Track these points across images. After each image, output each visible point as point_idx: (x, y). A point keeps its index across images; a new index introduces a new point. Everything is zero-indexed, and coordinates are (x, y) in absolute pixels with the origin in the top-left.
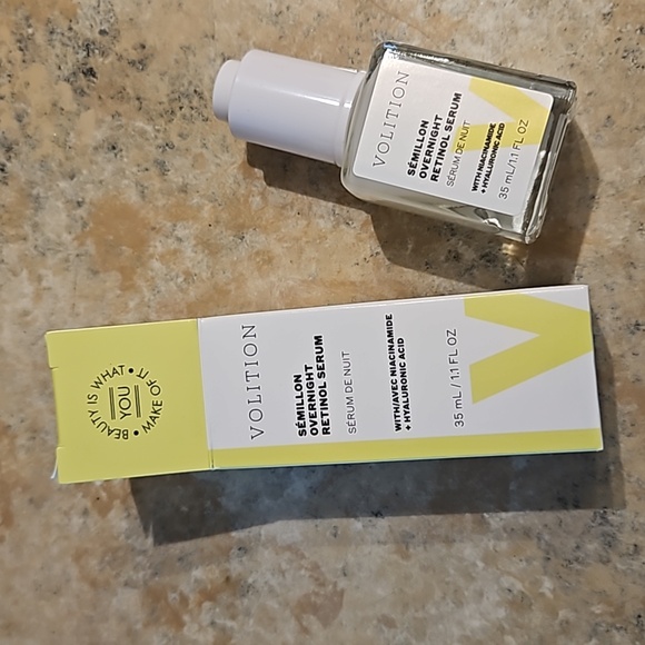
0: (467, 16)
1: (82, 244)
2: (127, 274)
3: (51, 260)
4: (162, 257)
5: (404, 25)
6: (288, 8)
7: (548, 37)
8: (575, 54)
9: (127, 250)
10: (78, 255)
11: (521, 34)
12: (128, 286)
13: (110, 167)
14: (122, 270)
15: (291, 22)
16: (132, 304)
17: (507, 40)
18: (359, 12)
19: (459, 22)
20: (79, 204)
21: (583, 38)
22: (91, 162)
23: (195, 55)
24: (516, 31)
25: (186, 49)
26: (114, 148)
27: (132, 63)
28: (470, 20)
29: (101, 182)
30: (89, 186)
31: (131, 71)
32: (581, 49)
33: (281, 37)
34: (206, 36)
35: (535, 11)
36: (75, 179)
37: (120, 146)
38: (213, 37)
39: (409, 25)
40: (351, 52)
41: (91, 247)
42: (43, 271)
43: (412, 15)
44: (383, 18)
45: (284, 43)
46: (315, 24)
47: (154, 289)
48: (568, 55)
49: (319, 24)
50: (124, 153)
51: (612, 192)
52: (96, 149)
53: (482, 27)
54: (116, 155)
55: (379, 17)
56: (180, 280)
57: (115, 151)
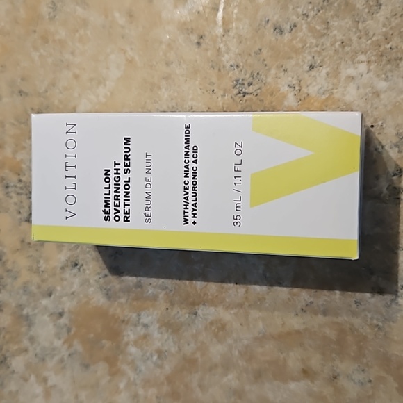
0: (332, 93)
1: (70, 346)
2: (111, 361)
3: (51, 363)
4: (136, 343)
9: (107, 344)
10: (70, 355)
11: (382, 96)
12: (115, 373)
13: (77, 281)
14: (107, 360)
16: (122, 385)
17: (372, 104)
19: (327, 99)
20: (61, 315)
22: (62, 279)
24: (377, 94)
26: (76, 265)
29: (73, 293)
30: (65, 299)
35: (389, 74)
36: (53, 296)
37: (80, 262)
41: (78, 346)
42: (46, 374)
47: (136, 369)
50: (85, 267)
52: (62, 268)
53: (348, 98)
54: (79, 269)
56: (155, 358)
57: (78, 267)
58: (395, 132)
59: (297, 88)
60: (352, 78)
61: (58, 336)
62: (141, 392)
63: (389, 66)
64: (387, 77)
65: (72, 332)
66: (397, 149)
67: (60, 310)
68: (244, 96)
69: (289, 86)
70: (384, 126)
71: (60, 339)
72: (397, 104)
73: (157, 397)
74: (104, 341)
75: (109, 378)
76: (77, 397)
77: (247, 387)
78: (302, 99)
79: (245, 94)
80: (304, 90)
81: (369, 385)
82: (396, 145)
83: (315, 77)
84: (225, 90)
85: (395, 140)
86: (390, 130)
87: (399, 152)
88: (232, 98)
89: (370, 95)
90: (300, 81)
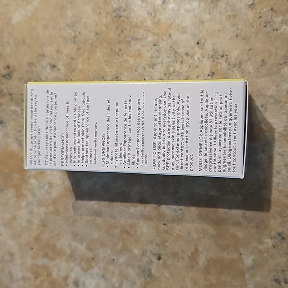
0: (175, 20)
4: (35, 177)
5: (142, 31)
6: (80, 33)
7: (221, 23)
8: (238, 29)
9: (16, 176)
11: (206, 24)
12: (19, 195)
14: (15, 187)
15: (83, 40)
16: (23, 204)
17: (199, 29)
18: (117, 28)
19: (171, 24)
21: (240, 20)
23: (36, 66)
24: (202, 23)
25: (31, 64)
27: (4, 76)
28: (177, 22)
31: (4, 81)
32: (240, 26)
33: (79, 49)
34: (40, 55)
35: (211, 11)
37: (5, 121)
38: (44, 55)
39: (145, 30)
40: (117, 50)
43: (145, 25)
44: (130, 29)
45: (81, 51)
46: (95, 39)
47: (33, 194)
48: (234, 31)
49: (97, 39)
50: (7, 124)
51: (273, 101)
53: (184, 24)
54: (3, 126)
55: (128, 29)
56: (46, 187)
57: (3, 124)
58: (211, 48)
59: (153, 15)
60: (188, 11)
62: (35, 209)
63: (211, 5)
66: (212, 59)
68: (120, 18)
69: (149, 14)
70: (205, 43)
72: (215, 30)
73: (46, 214)
74: (15, 175)
75: (15, 199)
77: (103, 209)
78: (156, 22)
79: (120, 17)
80: (158, 16)
81: (180, 211)
82: (212, 57)
83: (165, 9)
84: (108, 14)
85: (211, 53)
86: (208, 46)
87: (213, 61)
88: (112, 19)
89: (198, 23)
90: (156, 11)
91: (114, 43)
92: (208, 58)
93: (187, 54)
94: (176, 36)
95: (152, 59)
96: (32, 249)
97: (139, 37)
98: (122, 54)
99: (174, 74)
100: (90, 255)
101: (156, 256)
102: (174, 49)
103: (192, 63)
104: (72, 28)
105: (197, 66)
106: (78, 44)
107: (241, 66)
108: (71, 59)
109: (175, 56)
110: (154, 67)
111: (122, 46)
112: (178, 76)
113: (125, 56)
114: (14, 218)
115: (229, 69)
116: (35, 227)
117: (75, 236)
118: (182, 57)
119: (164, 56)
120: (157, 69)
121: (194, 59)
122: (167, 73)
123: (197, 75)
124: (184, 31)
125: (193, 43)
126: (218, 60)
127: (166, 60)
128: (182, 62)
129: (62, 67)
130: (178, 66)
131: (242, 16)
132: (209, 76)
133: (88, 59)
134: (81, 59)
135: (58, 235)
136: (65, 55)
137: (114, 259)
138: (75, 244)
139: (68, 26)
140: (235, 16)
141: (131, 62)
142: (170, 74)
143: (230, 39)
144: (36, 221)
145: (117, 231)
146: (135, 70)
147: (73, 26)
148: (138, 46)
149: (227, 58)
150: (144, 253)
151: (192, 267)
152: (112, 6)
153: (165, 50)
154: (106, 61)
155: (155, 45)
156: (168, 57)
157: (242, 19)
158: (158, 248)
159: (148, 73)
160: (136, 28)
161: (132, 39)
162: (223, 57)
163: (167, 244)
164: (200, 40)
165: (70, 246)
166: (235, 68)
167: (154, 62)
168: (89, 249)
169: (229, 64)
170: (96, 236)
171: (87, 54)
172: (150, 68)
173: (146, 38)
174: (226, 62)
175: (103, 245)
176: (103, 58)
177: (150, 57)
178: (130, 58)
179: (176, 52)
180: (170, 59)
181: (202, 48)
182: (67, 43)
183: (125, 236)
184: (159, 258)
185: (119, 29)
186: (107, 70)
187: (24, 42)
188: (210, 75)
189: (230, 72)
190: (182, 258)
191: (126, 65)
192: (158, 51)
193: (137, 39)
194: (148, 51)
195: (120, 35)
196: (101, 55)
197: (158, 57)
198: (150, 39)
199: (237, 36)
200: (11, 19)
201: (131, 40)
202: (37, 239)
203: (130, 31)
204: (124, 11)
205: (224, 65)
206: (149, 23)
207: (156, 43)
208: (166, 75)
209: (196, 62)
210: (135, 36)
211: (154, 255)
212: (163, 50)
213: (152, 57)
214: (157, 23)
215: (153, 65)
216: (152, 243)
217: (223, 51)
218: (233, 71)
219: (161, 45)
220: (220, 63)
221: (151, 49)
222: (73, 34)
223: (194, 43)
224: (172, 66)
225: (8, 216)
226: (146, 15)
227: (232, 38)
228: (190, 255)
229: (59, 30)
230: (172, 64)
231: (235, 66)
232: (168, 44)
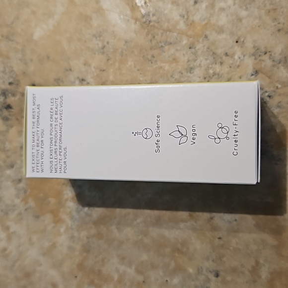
58: (252, 46)
59: (186, 17)
60: (223, 9)
61: (17, 196)
62: (76, 234)
64: (247, 8)
65: (28, 193)
66: (254, 57)
67: (20, 178)
69: (180, 16)
70: (245, 41)
71: (19, 198)
72: (254, 26)
73: (87, 238)
74: (50, 199)
75: (53, 225)
76: (30, 239)
78: (189, 24)
79: (150, 22)
80: (191, 18)
81: (235, 222)
82: (253, 55)
83: (198, 9)
84: (136, 20)
85: (253, 51)
86: (249, 44)
87: (255, 59)
88: (141, 25)
89: (235, 21)
90: (188, 12)
91: (146, 50)
92: (250, 57)
93: (226, 54)
94: (213, 36)
95: (189, 63)
96: (76, 277)
97: (172, 41)
98: (156, 61)
99: (214, 77)
100: (140, 278)
101: (214, 273)
102: (211, 50)
103: (232, 64)
104: (98, 38)
105: (239, 66)
106: (107, 55)
107: (286, 62)
108: (101, 70)
109: (214, 58)
110: (192, 72)
111: (155, 52)
112: (219, 78)
113: (158, 63)
114: (54, 246)
115: (274, 66)
116: (77, 253)
117: (122, 259)
118: (221, 58)
119: (202, 58)
120: (195, 73)
121: (234, 59)
122: (206, 76)
123: (239, 75)
124: (221, 30)
125: (231, 42)
126: (260, 58)
127: (204, 63)
128: (221, 63)
129: (92, 80)
130: (218, 68)
131: (282, 10)
132: (252, 75)
133: (119, 69)
134: (111, 70)
135: (103, 260)
136: (94, 67)
137: (167, 281)
138: (122, 268)
139: (94, 36)
140: (275, 10)
141: (166, 68)
142: (210, 77)
143: (271, 35)
144: (78, 247)
145: (168, 250)
146: (172, 76)
147: (100, 36)
148: (172, 51)
149: (271, 55)
150: (199, 271)
151: (255, 282)
152: (140, 11)
153: (202, 52)
154: (138, 70)
155: (190, 48)
156: (206, 59)
157: (282, 12)
158: (215, 264)
159: (186, 78)
160: (168, 33)
161: (165, 44)
162: (266, 53)
163: (224, 259)
164: (239, 38)
165: (117, 270)
166: (280, 65)
167: (192, 65)
168: (139, 271)
169: (273, 61)
170: (145, 257)
171: (117, 65)
172: (187, 72)
173: (180, 42)
174: (270, 58)
175: (154, 267)
176: (135, 67)
177: (186, 61)
178: (164, 64)
179: (214, 53)
180: (208, 61)
181: (242, 47)
182: (95, 54)
183: (176, 254)
184: (217, 275)
185: (150, 35)
186: (141, 79)
187: (48, 58)
188: (254, 74)
189: (275, 69)
190: (243, 273)
191: (161, 72)
192: (195, 54)
193: (171, 43)
194: (184, 55)
195: (151, 41)
196: (133, 63)
197: (195, 60)
198: (185, 42)
199: (279, 30)
200: (32, 35)
201: (163, 45)
202: (81, 266)
203: (162, 36)
204: (154, 15)
205: (268, 63)
206: (182, 25)
207: (191, 46)
208: (205, 78)
209: (237, 61)
210: (169, 40)
211: (211, 272)
212: (200, 52)
213: (188, 61)
214: (191, 24)
215: (191, 70)
216: (207, 259)
217: (266, 47)
218: (278, 68)
219: (197, 48)
220: (263, 61)
221: (187, 53)
222: (100, 45)
223: (233, 42)
224: (211, 68)
225: (47, 244)
226: (178, 17)
227: (273, 33)
228: (250, 269)
229: (85, 42)
230: (210, 66)
231: (280, 63)
232: (204, 46)
